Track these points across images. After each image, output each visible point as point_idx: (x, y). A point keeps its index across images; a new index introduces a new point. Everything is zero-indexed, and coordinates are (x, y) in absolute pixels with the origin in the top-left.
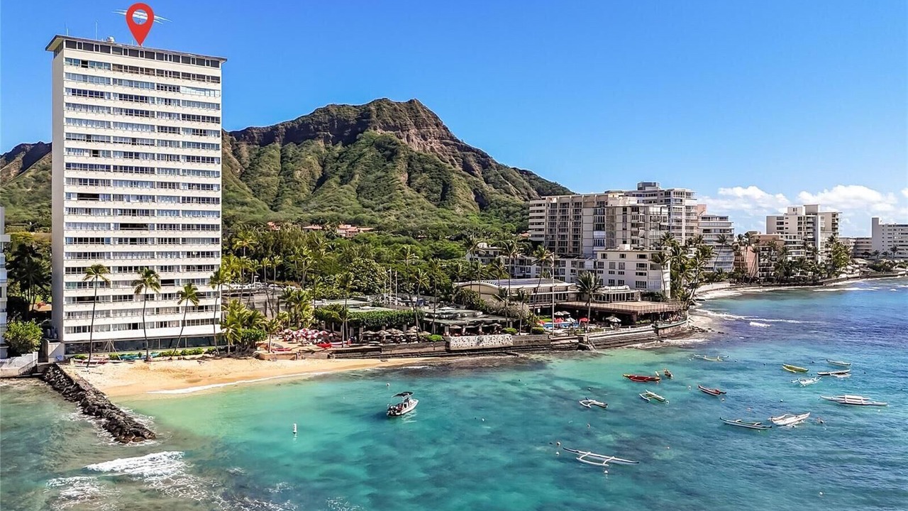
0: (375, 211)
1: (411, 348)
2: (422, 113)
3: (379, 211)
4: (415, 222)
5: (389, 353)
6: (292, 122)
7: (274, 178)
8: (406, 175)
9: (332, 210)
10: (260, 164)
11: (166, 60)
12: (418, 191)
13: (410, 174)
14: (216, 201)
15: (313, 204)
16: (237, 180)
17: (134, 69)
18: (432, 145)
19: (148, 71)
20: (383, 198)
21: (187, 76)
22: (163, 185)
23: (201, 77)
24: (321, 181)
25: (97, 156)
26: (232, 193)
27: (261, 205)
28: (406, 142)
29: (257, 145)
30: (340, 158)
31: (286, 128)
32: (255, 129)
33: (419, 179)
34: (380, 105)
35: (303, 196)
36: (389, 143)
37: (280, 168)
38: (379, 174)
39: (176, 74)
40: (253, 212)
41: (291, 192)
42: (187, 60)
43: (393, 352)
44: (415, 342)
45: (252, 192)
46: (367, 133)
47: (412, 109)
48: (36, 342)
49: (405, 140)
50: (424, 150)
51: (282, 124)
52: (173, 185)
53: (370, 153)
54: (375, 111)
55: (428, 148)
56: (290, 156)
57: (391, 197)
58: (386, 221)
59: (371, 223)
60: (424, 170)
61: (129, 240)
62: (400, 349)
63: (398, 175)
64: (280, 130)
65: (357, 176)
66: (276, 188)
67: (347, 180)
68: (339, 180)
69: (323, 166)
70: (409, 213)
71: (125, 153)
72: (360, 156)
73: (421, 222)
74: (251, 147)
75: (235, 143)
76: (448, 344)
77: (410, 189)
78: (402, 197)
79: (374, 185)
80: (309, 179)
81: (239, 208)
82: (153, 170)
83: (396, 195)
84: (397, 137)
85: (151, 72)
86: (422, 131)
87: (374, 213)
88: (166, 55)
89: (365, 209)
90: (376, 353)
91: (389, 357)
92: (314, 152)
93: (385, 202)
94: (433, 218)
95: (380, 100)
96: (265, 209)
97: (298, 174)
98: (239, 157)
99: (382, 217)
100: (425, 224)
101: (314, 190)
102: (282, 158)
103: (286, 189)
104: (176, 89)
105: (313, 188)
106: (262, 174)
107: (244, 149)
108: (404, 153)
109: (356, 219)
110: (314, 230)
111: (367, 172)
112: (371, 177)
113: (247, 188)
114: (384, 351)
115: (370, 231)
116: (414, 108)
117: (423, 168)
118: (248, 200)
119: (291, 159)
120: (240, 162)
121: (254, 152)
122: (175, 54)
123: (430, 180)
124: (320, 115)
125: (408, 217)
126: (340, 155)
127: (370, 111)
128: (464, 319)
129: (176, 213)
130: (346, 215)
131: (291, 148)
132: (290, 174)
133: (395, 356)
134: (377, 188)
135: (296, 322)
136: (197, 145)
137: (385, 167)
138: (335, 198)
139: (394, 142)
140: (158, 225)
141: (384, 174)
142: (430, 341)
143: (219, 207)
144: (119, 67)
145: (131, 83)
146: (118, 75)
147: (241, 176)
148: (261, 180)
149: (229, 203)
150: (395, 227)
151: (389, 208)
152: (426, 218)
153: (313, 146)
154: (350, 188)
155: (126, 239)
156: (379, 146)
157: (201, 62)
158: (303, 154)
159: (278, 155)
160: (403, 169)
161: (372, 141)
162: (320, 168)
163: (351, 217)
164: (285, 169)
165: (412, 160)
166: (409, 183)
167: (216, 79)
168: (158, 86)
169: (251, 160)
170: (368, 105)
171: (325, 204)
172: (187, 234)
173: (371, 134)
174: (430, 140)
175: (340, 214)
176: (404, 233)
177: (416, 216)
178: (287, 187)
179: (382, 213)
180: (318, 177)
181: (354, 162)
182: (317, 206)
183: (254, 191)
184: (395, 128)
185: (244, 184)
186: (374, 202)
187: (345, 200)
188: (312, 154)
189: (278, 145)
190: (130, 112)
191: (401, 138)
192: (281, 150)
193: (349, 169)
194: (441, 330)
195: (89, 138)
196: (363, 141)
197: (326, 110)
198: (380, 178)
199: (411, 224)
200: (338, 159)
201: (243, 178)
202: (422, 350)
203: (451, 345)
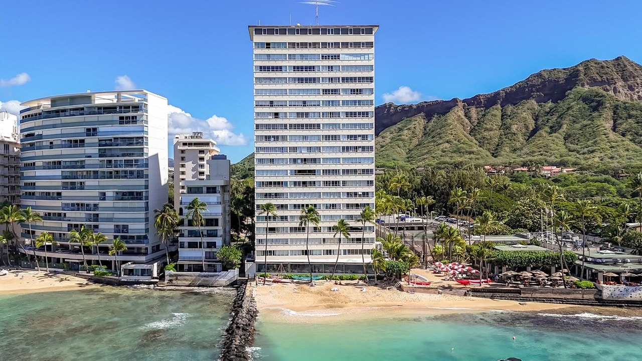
0: (580, 154)
1: (556, 293)
2: (629, 67)
3: (584, 154)
4: (618, 162)
5: (530, 296)
6: (511, 87)
7: (496, 132)
8: (612, 122)
9: (541, 155)
10: (485, 122)
11: (329, 33)
12: (623, 135)
13: (615, 121)
14: (370, 149)
15: (525, 150)
16: (468, 135)
17: (304, 45)
18: (640, 94)
19: (315, 45)
20: (588, 143)
21: (345, 45)
22: (327, 138)
23: (357, 45)
24: (534, 132)
25: (277, 117)
26: (462, 145)
27: (484, 152)
28: (613, 94)
29: (483, 107)
30: (550, 112)
31: (506, 92)
32: (481, 96)
33: (625, 124)
34: (587, 65)
35: (518, 145)
36: (595, 96)
37: (500, 124)
38: (585, 122)
39: (336, 45)
40: (478, 159)
41: (509, 142)
42: (345, 31)
43: (535, 295)
44: (560, 287)
45: (478, 144)
46: (575, 89)
47: (619, 65)
48: (237, 261)
49: (611, 93)
50: (632, 99)
51: (503, 90)
52: (335, 138)
53: (577, 106)
54: (583, 71)
55: (636, 97)
56: (509, 114)
57: (596, 141)
58: (590, 163)
59: (575, 164)
60: (630, 116)
61: (301, 184)
62: (542, 293)
63: (603, 123)
64: (501, 95)
65: (565, 126)
66: (497, 140)
67: (555, 130)
68: (549, 130)
69: (536, 120)
70: (613, 154)
71: (298, 114)
72: (568, 109)
73: (625, 162)
74: (479, 109)
75: (466, 107)
76: (600, 292)
77: (614, 133)
78: (607, 141)
79: (581, 132)
80: (524, 130)
81: (467, 156)
82: (319, 125)
83: (600, 140)
84: (604, 90)
85: (317, 46)
86: (629, 83)
87: (578, 156)
88: (329, 30)
89: (570, 153)
90: (515, 294)
91: (530, 300)
92: (528, 109)
93: (589, 146)
94: (638, 158)
95: (588, 61)
96: (487, 156)
97: (514, 128)
98: (469, 118)
99: (586, 159)
100: (629, 163)
101: (528, 140)
102: (502, 116)
103: (505, 139)
104: (337, 57)
105: (527, 138)
106: (486, 129)
107: (473, 111)
108: (610, 103)
109: (561, 161)
110: (522, 171)
111: (574, 122)
112: (578, 126)
113: (474, 141)
114: (524, 293)
115: (573, 171)
116: (621, 63)
117: (629, 115)
118: (475, 149)
119: (510, 116)
120: (470, 122)
121: (480, 113)
122: (336, 28)
123: (636, 125)
124: (534, 79)
125: (612, 158)
126: (551, 110)
127: (578, 70)
128: (625, 265)
129: (337, 160)
130: (552, 159)
131: (510, 108)
132: (508, 128)
133: (535, 299)
134: (584, 135)
135: (450, 256)
136: (354, 103)
137: (591, 116)
138: (544, 144)
139: (600, 95)
140: (323, 170)
141: (589, 122)
142: (578, 287)
143: (372, 155)
144: (293, 45)
145: (302, 57)
146: (292, 51)
147: (471, 132)
148: (485, 134)
149: (460, 153)
150: (598, 167)
151: (593, 152)
152: (630, 159)
153: (528, 104)
154: (559, 136)
155: (299, 182)
156: (585, 99)
157: (357, 31)
158: (519, 111)
159: (499, 113)
160: (609, 117)
161: (580, 95)
162: (534, 122)
163: (557, 160)
164: (505, 124)
165: (617, 109)
166: (614, 129)
167: (369, 45)
168: (322, 57)
169: (478, 119)
170: (576, 66)
171: (535, 149)
172: (346, 178)
173: (579, 90)
174: (637, 90)
175: (548, 158)
176: (605, 172)
177: (620, 157)
178: (506, 138)
179: (586, 156)
180: (531, 129)
181: (562, 114)
182: (528, 152)
183: (480, 142)
184: (602, 83)
185: (473, 138)
186: (580, 147)
187: (553, 146)
188: (526, 111)
189: (499, 106)
190: (301, 80)
191: (607, 90)
192: (502, 111)
193: (558, 120)
194: (594, 277)
195: (272, 104)
196: (572, 96)
197: (539, 75)
198: (586, 126)
199: (615, 164)
200: (548, 113)
201: (472, 133)
202: (569, 297)
203: (604, 294)
